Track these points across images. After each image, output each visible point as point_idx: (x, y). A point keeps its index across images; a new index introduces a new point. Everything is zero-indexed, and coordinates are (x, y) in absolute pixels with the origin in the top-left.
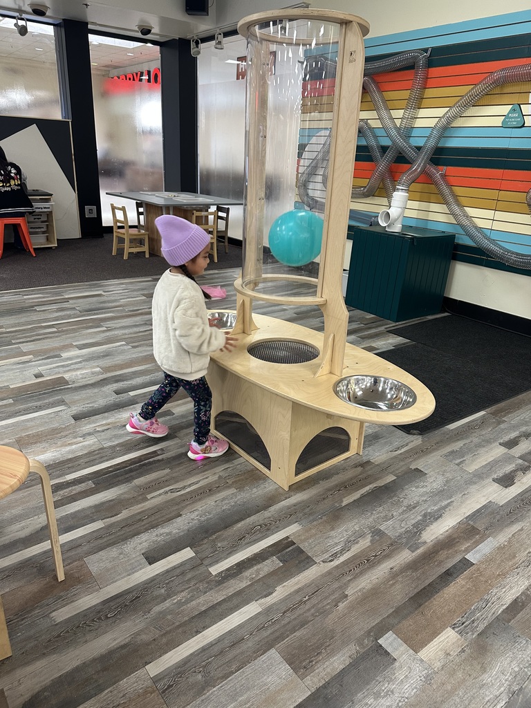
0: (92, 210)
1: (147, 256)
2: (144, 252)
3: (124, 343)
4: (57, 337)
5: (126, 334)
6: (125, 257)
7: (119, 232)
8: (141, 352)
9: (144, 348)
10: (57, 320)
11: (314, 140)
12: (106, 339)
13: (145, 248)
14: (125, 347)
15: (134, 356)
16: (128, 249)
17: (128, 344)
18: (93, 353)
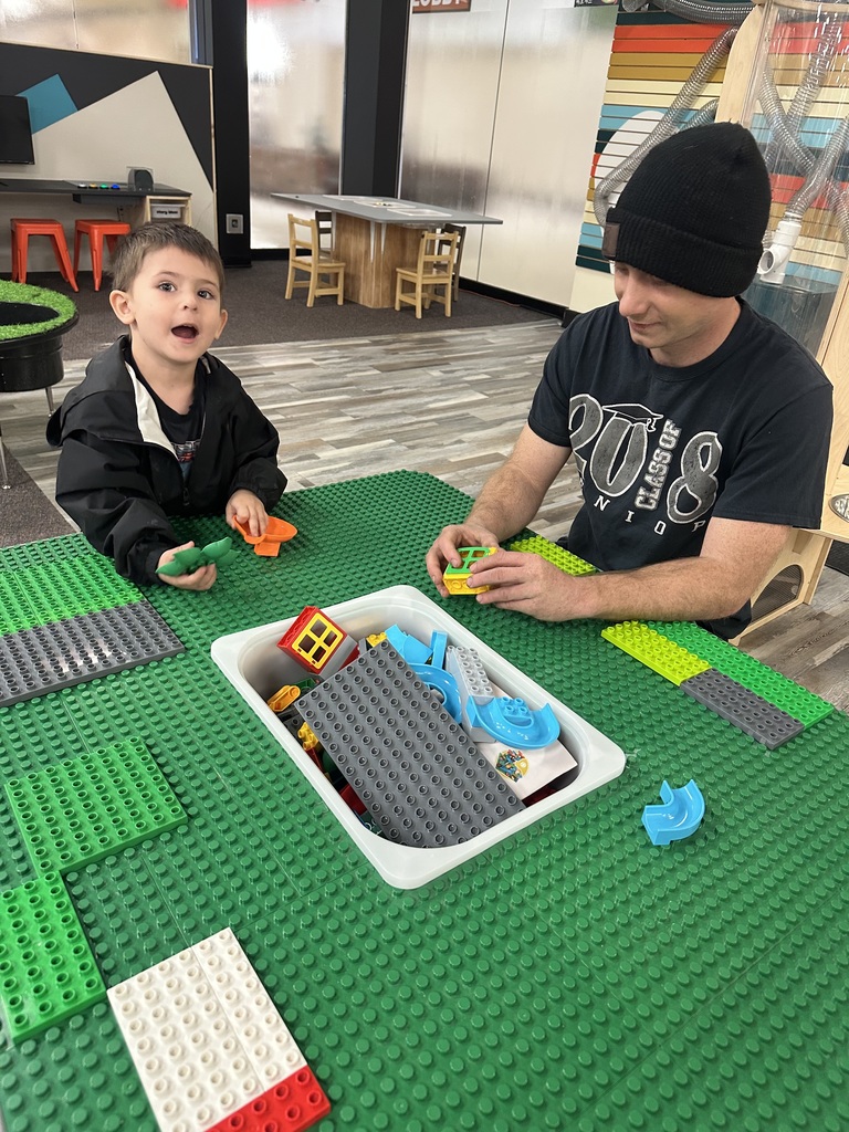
0: (236, 221)
1: (340, 302)
2: (336, 296)
3: (391, 441)
4: (292, 428)
5: (386, 428)
6: (310, 303)
7: (299, 262)
8: (425, 455)
9: (425, 450)
10: (274, 402)
11: (628, 125)
12: (364, 434)
13: (339, 291)
14: (398, 448)
15: (418, 460)
16: (315, 291)
17: (399, 442)
18: (358, 454)
